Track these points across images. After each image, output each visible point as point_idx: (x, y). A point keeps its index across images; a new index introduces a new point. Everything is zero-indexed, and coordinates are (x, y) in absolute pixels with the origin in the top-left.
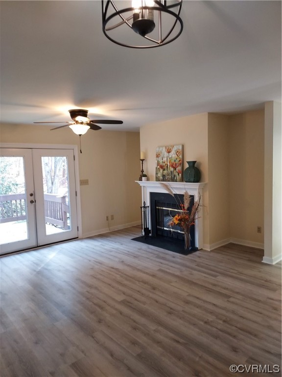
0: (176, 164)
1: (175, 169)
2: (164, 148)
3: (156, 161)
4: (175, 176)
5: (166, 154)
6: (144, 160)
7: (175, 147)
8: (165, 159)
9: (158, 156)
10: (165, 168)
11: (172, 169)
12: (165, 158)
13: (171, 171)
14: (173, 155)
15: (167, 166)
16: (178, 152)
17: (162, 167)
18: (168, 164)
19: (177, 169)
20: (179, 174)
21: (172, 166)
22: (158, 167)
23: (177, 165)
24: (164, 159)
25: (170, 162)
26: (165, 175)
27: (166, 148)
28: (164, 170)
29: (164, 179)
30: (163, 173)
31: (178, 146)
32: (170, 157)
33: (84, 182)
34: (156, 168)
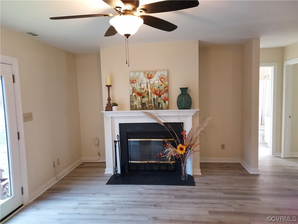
0: (160, 91)
1: (160, 96)
2: (142, 74)
3: (131, 88)
4: (159, 104)
5: (145, 80)
6: (110, 86)
7: (158, 72)
8: (144, 86)
9: (132, 82)
10: (146, 95)
11: (155, 96)
12: (144, 84)
13: (154, 99)
14: (156, 81)
15: (148, 94)
16: (162, 78)
17: (140, 94)
18: (150, 91)
19: (162, 96)
20: (165, 102)
21: (155, 93)
22: (134, 94)
23: (163, 92)
24: (142, 86)
25: (151, 89)
26: (144, 103)
27: (145, 73)
28: (143, 97)
29: (144, 106)
30: (141, 101)
31: (162, 72)
32: (151, 83)
33: (28, 117)
34: (131, 96)
